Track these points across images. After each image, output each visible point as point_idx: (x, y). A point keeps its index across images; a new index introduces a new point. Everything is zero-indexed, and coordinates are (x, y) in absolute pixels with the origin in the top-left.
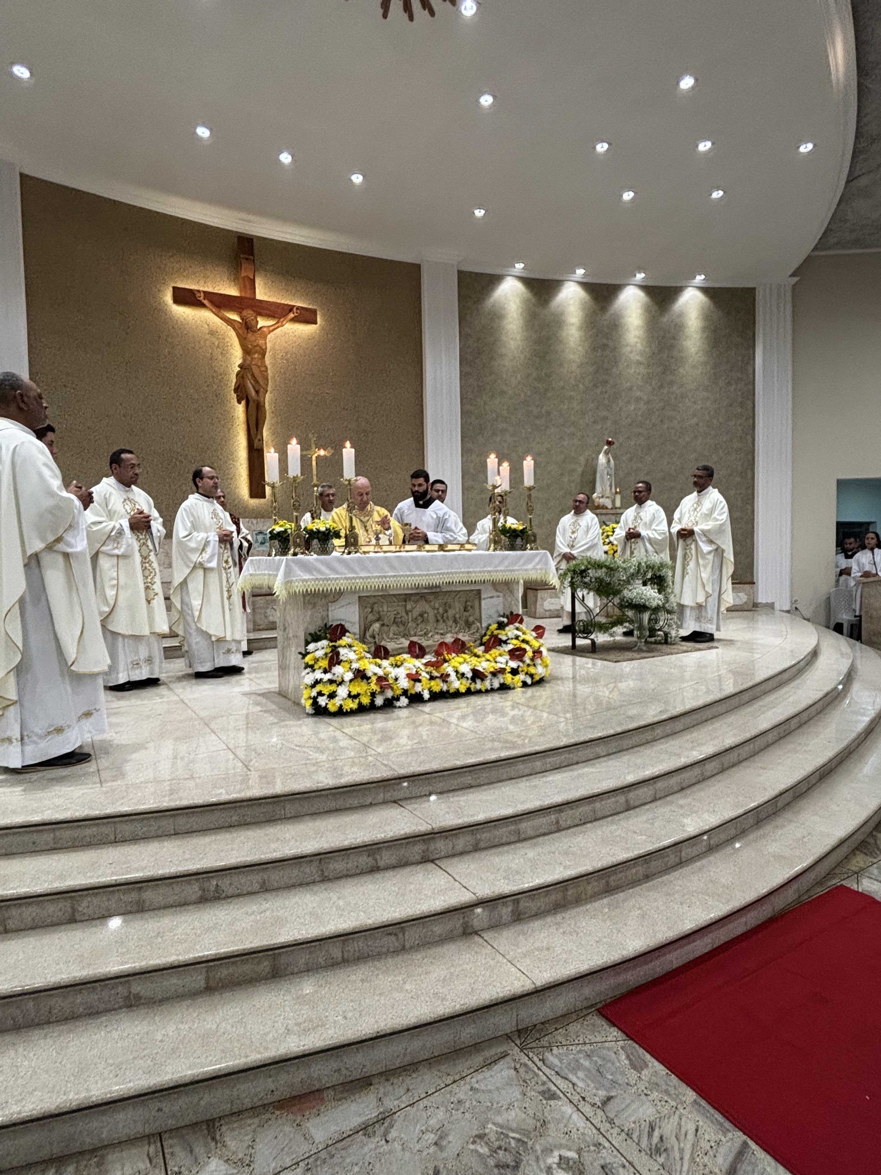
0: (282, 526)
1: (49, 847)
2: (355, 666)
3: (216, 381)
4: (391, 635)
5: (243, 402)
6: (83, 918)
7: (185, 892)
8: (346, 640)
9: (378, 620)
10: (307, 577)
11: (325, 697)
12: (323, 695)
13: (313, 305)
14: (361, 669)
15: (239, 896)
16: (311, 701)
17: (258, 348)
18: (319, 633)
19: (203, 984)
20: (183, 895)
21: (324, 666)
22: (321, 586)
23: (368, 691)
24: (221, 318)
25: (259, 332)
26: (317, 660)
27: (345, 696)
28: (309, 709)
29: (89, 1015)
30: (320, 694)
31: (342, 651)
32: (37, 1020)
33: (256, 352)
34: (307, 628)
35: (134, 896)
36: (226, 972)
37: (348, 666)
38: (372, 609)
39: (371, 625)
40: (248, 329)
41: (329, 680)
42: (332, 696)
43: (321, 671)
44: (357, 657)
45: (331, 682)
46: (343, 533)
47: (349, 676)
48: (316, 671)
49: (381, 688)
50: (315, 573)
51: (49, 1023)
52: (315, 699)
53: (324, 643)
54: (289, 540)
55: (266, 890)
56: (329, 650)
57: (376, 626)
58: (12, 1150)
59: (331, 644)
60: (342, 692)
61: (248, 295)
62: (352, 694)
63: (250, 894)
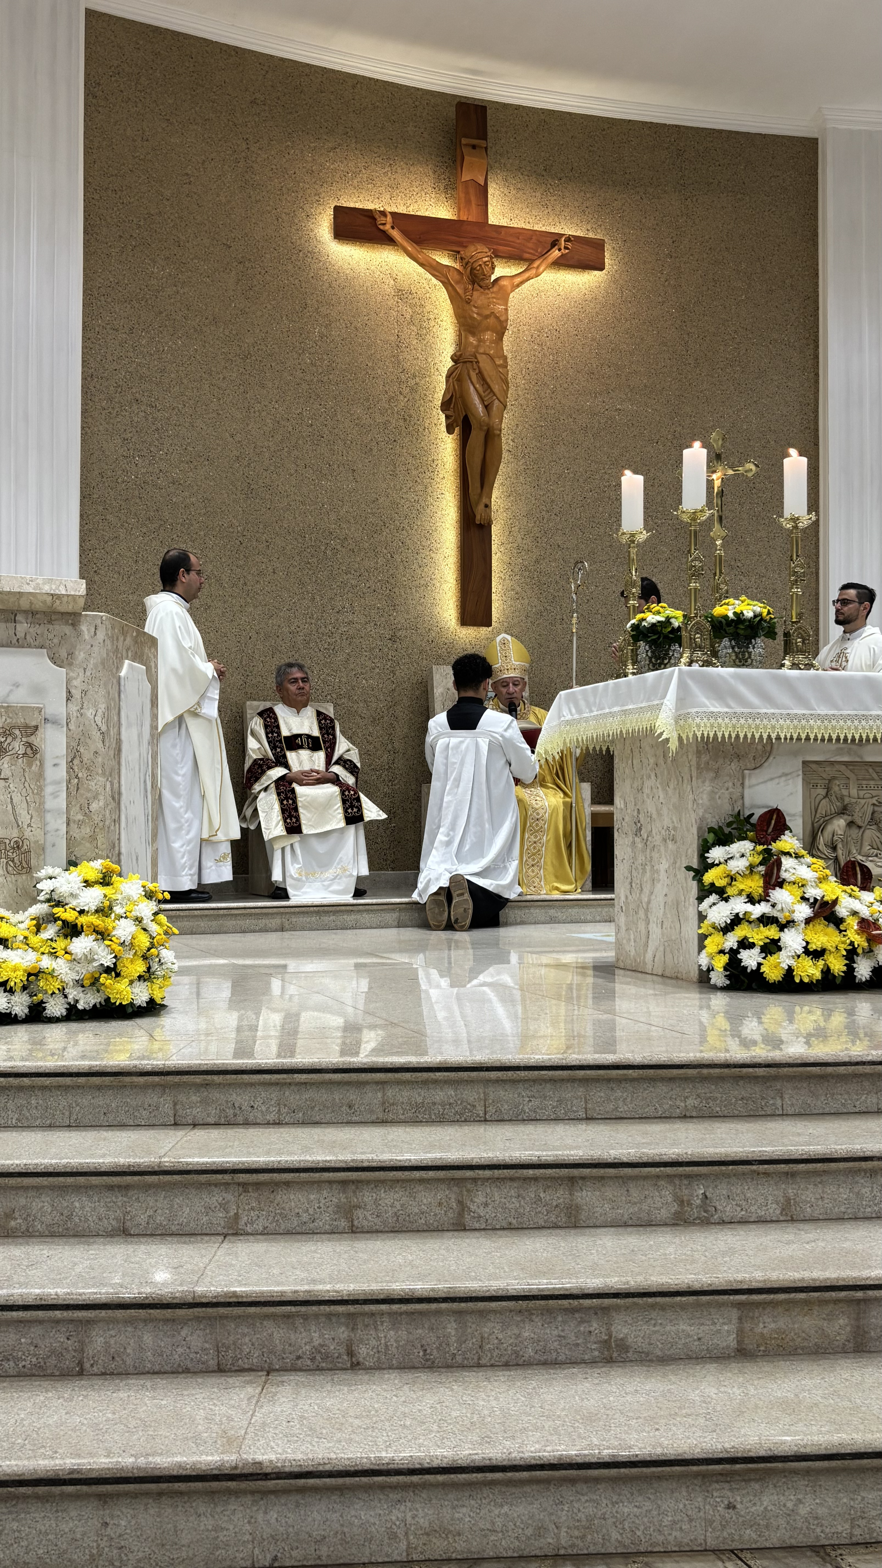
0: (659, 613)
1: (374, 1117)
2: (813, 892)
3: (406, 391)
4: (866, 848)
5: (457, 430)
6: (477, 1226)
7: (649, 1200)
8: (788, 842)
9: (843, 811)
10: (717, 708)
11: (757, 950)
12: (752, 946)
13: (594, 230)
14: (829, 898)
15: (743, 1222)
16: (725, 959)
17: (491, 321)
18: (727, 830)
19: (731, 1341)
20: (645, 1207)
21: (749, 890)
22: (746, 728)
23: (842, 947)
24: (422, 265)
25: (495, 289)
26: (733, 879)
27: (800, 951)
28: (718, 978)
29: (545, 1364)
30: (745, 944)
31: (787, 863)
32: (459, 1359)
33: (487, 329)
34: (702, 819)
35: (559, 1196)
36: (773, 1326)
37: (799, 893)
38: (828, 789)
39: (827, 822)
40: (473, 283)
41: (763, 916)
42: (772, 947)
43: (743, 898)
44: (816, 875)
45: (765, 920)
46: (780, 631)
47: (803, 911)
48: (732, 900)
49: (868, 941)
50: (732, 704)
51: (479, 1366)
52: (733, 953)
53: (745, 846)
54: (678, 640)
55: (793, 1220)
56: (758, 859)
57: (839, 824)
58: (499, 1522)
59: (760, 848)
60: (792, 940)
61: (472, 216)
62: (812, 947)
63: (761, 1221)
